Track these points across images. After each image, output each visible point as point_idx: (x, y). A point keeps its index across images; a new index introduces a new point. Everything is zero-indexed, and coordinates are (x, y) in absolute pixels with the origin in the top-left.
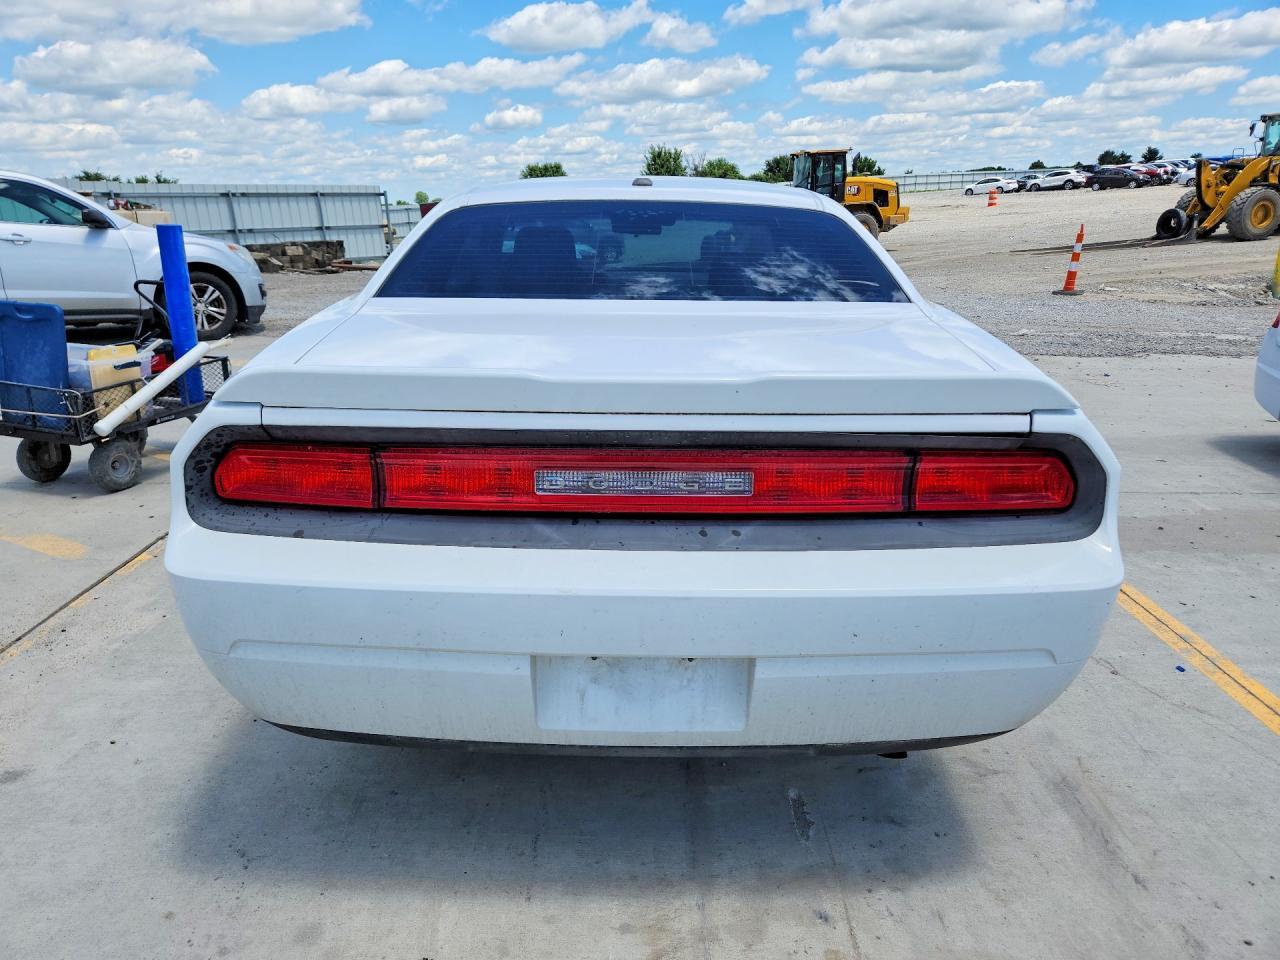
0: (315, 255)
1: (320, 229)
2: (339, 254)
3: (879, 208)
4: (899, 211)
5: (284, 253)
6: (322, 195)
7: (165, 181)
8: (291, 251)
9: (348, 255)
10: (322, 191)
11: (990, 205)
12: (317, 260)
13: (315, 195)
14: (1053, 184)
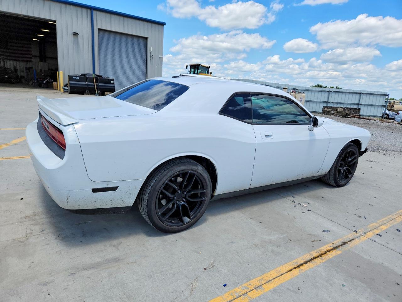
0: (347, 112)
1: (358, 104)
2: (357, 113)
5: (337, 110)
6: (362, 93)
7: (339, 88)
8: (339, 110)
9: (361, 113)
10: (362, 92)
12: (347, 113)
13: (360, 93)
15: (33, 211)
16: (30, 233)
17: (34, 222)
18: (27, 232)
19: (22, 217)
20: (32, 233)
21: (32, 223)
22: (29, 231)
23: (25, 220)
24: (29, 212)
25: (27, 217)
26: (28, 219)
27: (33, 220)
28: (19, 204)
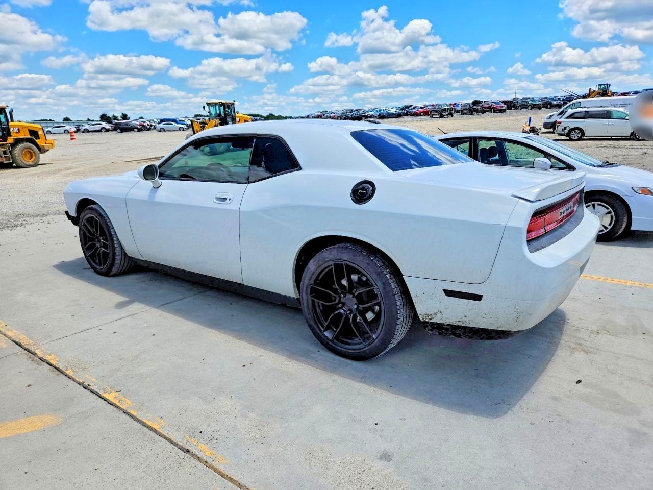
3: (36, 140)
4: (47, 142)
11: (72, 139)
14: (95, 129)
15: (573, 355)
16: (593, 334)
17: (580, 342)
18: (595, 335)
19: (592, 355)
20: (591, 333)
21: (583, 342)
22: (593, 336)
23: (591, 350)
24: (580, 356)
25: (586, 352)
26: (586, 349)
27: (581, 344)
28: (588, 376)
